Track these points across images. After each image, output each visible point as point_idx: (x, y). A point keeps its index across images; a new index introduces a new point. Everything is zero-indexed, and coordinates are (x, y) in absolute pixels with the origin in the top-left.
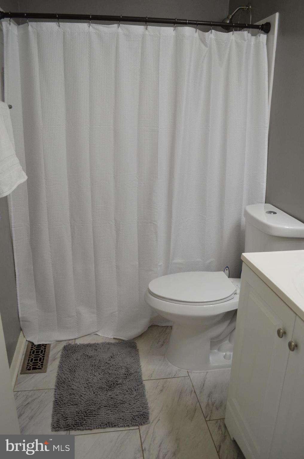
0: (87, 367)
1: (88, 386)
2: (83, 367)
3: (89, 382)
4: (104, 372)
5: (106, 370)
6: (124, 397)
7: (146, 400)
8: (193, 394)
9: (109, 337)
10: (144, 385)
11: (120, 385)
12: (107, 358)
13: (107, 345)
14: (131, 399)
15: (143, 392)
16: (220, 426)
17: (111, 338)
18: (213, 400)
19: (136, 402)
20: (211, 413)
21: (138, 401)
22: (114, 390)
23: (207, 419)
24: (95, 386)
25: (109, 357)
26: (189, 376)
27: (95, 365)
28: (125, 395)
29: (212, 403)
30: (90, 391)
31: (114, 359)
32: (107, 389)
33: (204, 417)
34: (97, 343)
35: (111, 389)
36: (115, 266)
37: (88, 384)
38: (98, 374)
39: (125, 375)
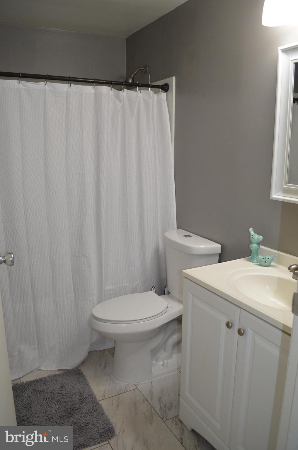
0: (41, 401)
1: (48, 418)
2: (38, 402)
3: (48, 414)
4: (59, 402)
5: (61, 400)
6: (86, 419)
7: (107, 417)
8: (146, 402)
9: (53, 369)
10: (101, 404)
11: (79, 410)
12: (58, 389)
13: (53, 378)
14: (93, 419)
15: (103, 411)
16: (176, 422)
17: (55, 370)
18: (164, 403)
19: (99, 420)
20: (166, 413)
21: (100, 419)
22: (75, 416)
23: (164, 419)
24: (55, 416)
25: (60, 388)
26: (137, 388)
27: (49, 398)
28: (86, 418)
29: (164, 406)
30: (52, 422)
31: (65, 389)
32: (69, 416)
33: (161, 419)
34: (43, 377)
35: (72, 415)
36: (52, 300)
37: (47, 416)
38: (54, 405)
39: (81, 399)
